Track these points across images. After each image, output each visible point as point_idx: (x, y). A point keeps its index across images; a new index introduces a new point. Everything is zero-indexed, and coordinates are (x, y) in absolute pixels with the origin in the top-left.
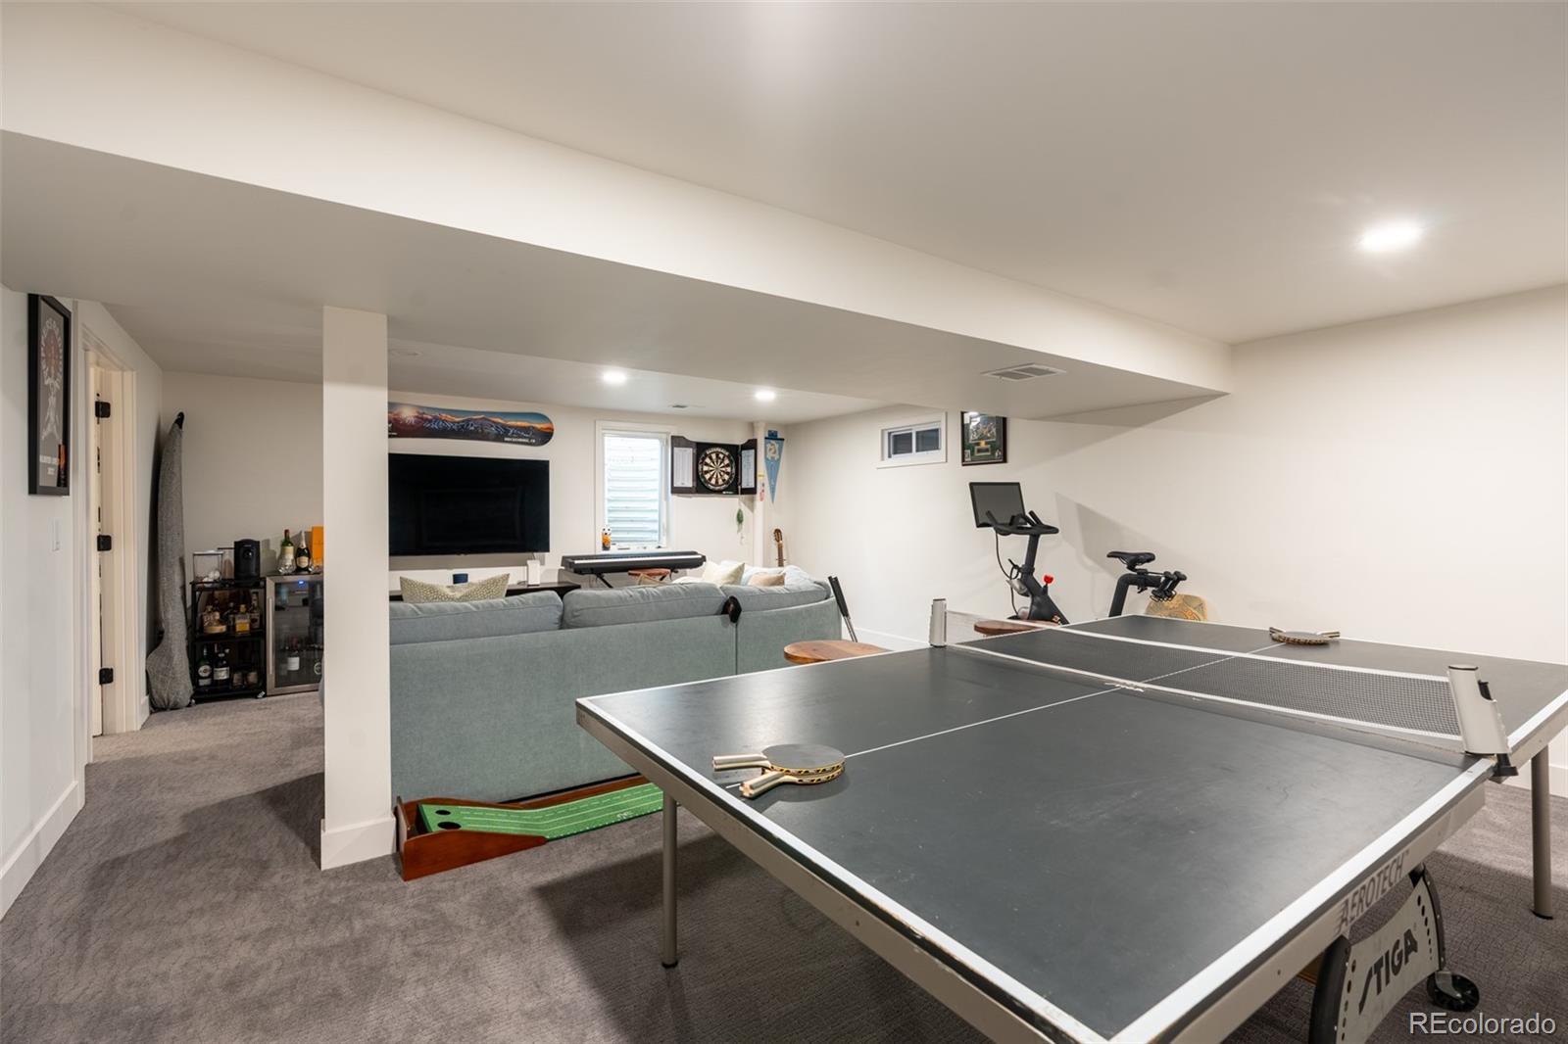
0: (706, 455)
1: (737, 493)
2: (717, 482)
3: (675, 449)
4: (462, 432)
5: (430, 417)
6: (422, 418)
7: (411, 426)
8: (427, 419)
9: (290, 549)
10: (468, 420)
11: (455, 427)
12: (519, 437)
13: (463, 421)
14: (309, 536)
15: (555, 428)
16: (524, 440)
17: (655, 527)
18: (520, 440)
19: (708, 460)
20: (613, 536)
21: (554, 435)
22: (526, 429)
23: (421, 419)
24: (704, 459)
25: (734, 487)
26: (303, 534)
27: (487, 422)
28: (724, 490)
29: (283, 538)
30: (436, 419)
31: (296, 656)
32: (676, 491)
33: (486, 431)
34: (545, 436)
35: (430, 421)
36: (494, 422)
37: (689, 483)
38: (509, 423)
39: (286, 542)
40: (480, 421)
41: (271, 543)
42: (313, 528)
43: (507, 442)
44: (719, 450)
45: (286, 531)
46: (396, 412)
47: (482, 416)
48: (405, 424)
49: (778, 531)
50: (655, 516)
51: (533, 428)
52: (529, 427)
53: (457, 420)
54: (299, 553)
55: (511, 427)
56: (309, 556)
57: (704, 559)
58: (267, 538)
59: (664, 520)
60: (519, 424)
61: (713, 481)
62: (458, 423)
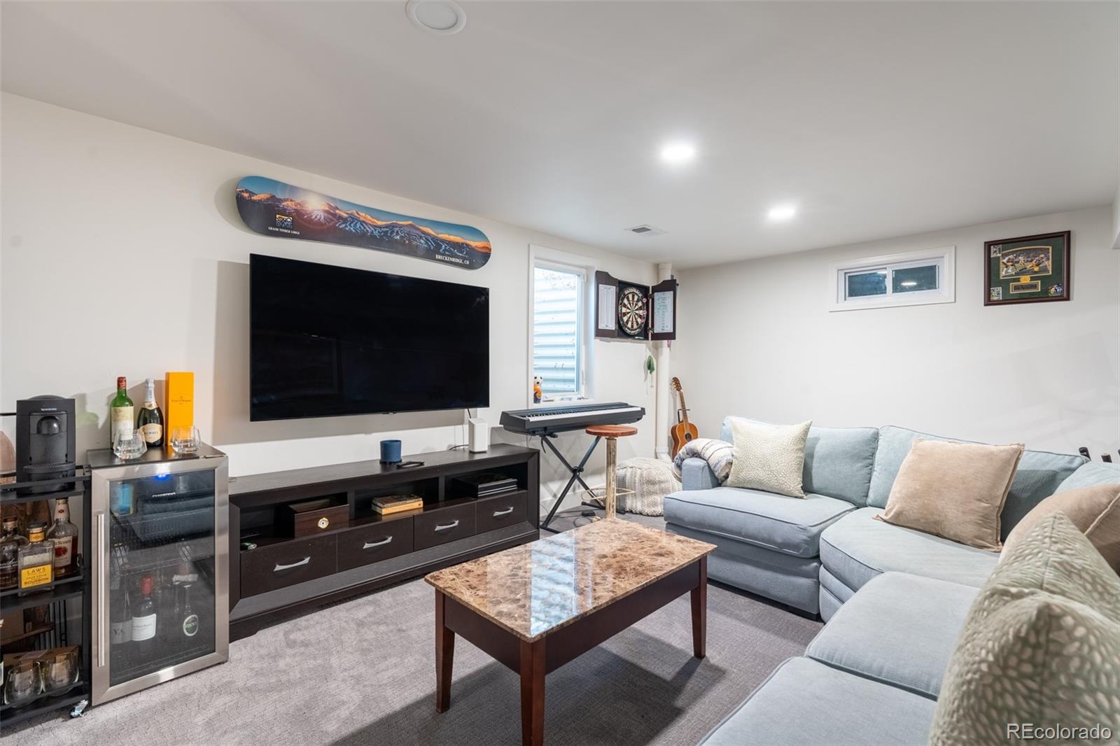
0: (625, 295)
1: (646, 338)
2: (632, 326)
3: (600, 285)
4: (384, 239)
5: (345, 215)
6: (334, 215)
7: (319, 223)
8: (340, 217)
9: (127, 415)
10: (392, 226)
11: (376, 233)
12: (452, 257)
13: (387, 226)
14: (164, 388)
15: (492, 247)
16: (458, 261)
17: (573, 375)
18: (453, 260)
19: (626, 301)
20: (544, 386)
21: (491, 255)
22: (460, 246)
23: (332, 215)
24: (623, 299)
25: (646, 332)
26: (151, 386)
27: (415, 231)
28: (637, 335)
29: (114, 389)
30: (353, 219)
31: (149, 613)
32: (600, 333)
33: (414, 243)
34: (479, 257)
35: (345, 220)
36: (423, 232)
37: (612, 326)
38: (440, 236)
39: (121, 398)
40: (407, 230)
41: (89, 400)
42: (168, 375)
43: (439, 260)
44: (634, 290)
45: (121, 381)
46: (298, 201)
47: (410, 222)
48: (310, 221)
49: (676, 381)
50: (573, 363)
51: (467, 245)
52: (463, 244)
53: (379, 223)
54: (143, 418)
55: (444, 241)
56: (163, 421)
57: (643, 411)
58: (82, 392)
59: (583, 367)
60: (453, 238)
61: (629, 325)
62: (380, 227)
